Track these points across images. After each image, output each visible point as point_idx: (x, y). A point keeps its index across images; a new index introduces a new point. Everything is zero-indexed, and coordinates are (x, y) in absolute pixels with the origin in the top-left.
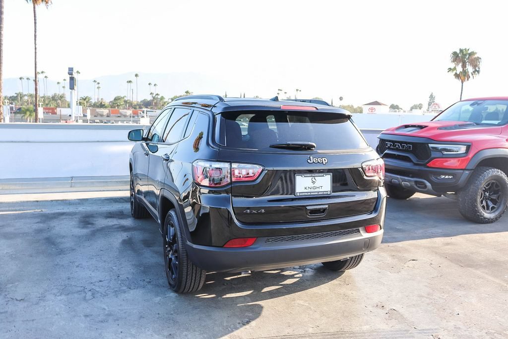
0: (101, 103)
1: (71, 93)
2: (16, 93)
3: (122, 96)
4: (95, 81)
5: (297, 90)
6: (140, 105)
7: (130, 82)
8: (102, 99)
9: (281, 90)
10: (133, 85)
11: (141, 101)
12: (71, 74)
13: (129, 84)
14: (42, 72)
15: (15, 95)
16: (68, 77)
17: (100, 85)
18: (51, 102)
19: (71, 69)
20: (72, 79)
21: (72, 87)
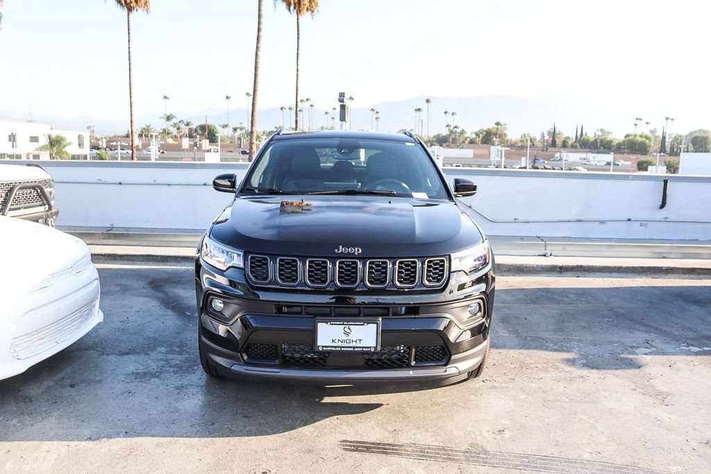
1: (342, 125)
3: (408, 129)
4: (373, 110)
5: (667, 119)
6: (432, 141)
7: (419, 110)
9: (640, 119)
10: (423, 114)
11: (434, 137)
12: (341, 101)
13: (418, 113)
14: (307, 100)
16: (338, 105)
17: (379, 115)
19: (342, 95)
20: (343, 107)
21: (343, 118)
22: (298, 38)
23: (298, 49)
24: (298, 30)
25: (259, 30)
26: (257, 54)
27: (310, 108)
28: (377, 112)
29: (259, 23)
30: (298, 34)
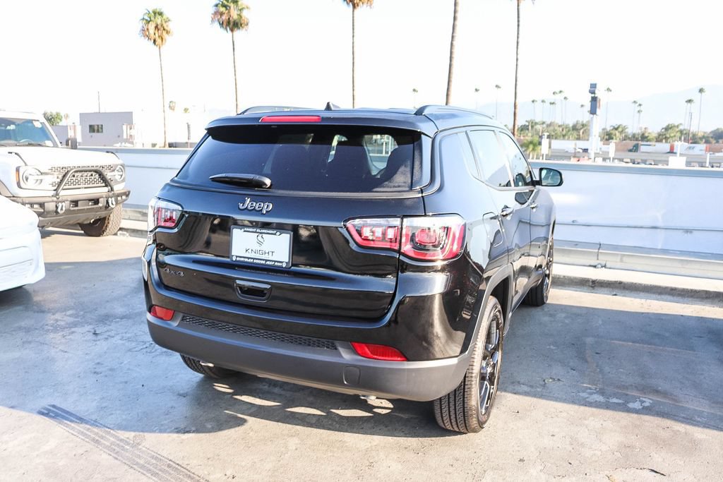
0: (643, 134)
1: (593, 119)
2: (527, 121)
3: (676, 124)
4: (635, 102)
6: (708, 137)
7: (690, 101)
8: (645, 128)
10: (696, 106)
11: (710, 133)
12: (593, 92)
13: (689, 104)
14: (561, 92)
15: (527, 124)
16: (589, 97)
17: (642, 108)
18: (570, 133)
19: (593, 86)
20: (594, 100)
21: (593, 111)
22: (518, 25)
23: (518, 37)
24: (518, 17)
25: (455, 18)
26: (452, 44)
27: (564, 101)
28: (640, 105)
29: (455, 12)
30: (518, 21)
